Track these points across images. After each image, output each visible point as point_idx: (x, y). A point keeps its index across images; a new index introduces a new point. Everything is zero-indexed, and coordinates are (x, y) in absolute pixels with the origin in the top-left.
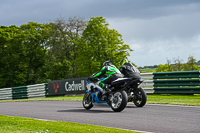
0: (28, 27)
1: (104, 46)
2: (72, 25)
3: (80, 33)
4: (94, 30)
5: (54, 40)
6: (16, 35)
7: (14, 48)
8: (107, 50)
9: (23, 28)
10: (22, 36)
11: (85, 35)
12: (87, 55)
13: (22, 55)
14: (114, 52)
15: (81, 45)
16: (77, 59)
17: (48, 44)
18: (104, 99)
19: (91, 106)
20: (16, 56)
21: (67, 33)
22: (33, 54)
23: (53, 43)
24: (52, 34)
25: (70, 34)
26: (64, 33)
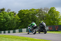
0: (32, 10)
1: (55, 16)
2: (45, 10)
3: (47, 12)
4: (51, 11)
5: (39, 14)
6: (28, 12)
7: (27, 16)
8: (56, 17)
9: (30, 10)
10: (30, 13)
11: (49, 13)
12: (49, 19)
13: (29, 19)
14: (58, 18)
15: (47, 16)
16: (46, 20)
17: (37, 15)
18: (31, 31)
19: (29, 33)
20: (28, 19)
21: (43, 12)
22: (33, 18)
23: (39, 15)
24: (39, 12)
25: (44, 12)
26: (42, 12)
